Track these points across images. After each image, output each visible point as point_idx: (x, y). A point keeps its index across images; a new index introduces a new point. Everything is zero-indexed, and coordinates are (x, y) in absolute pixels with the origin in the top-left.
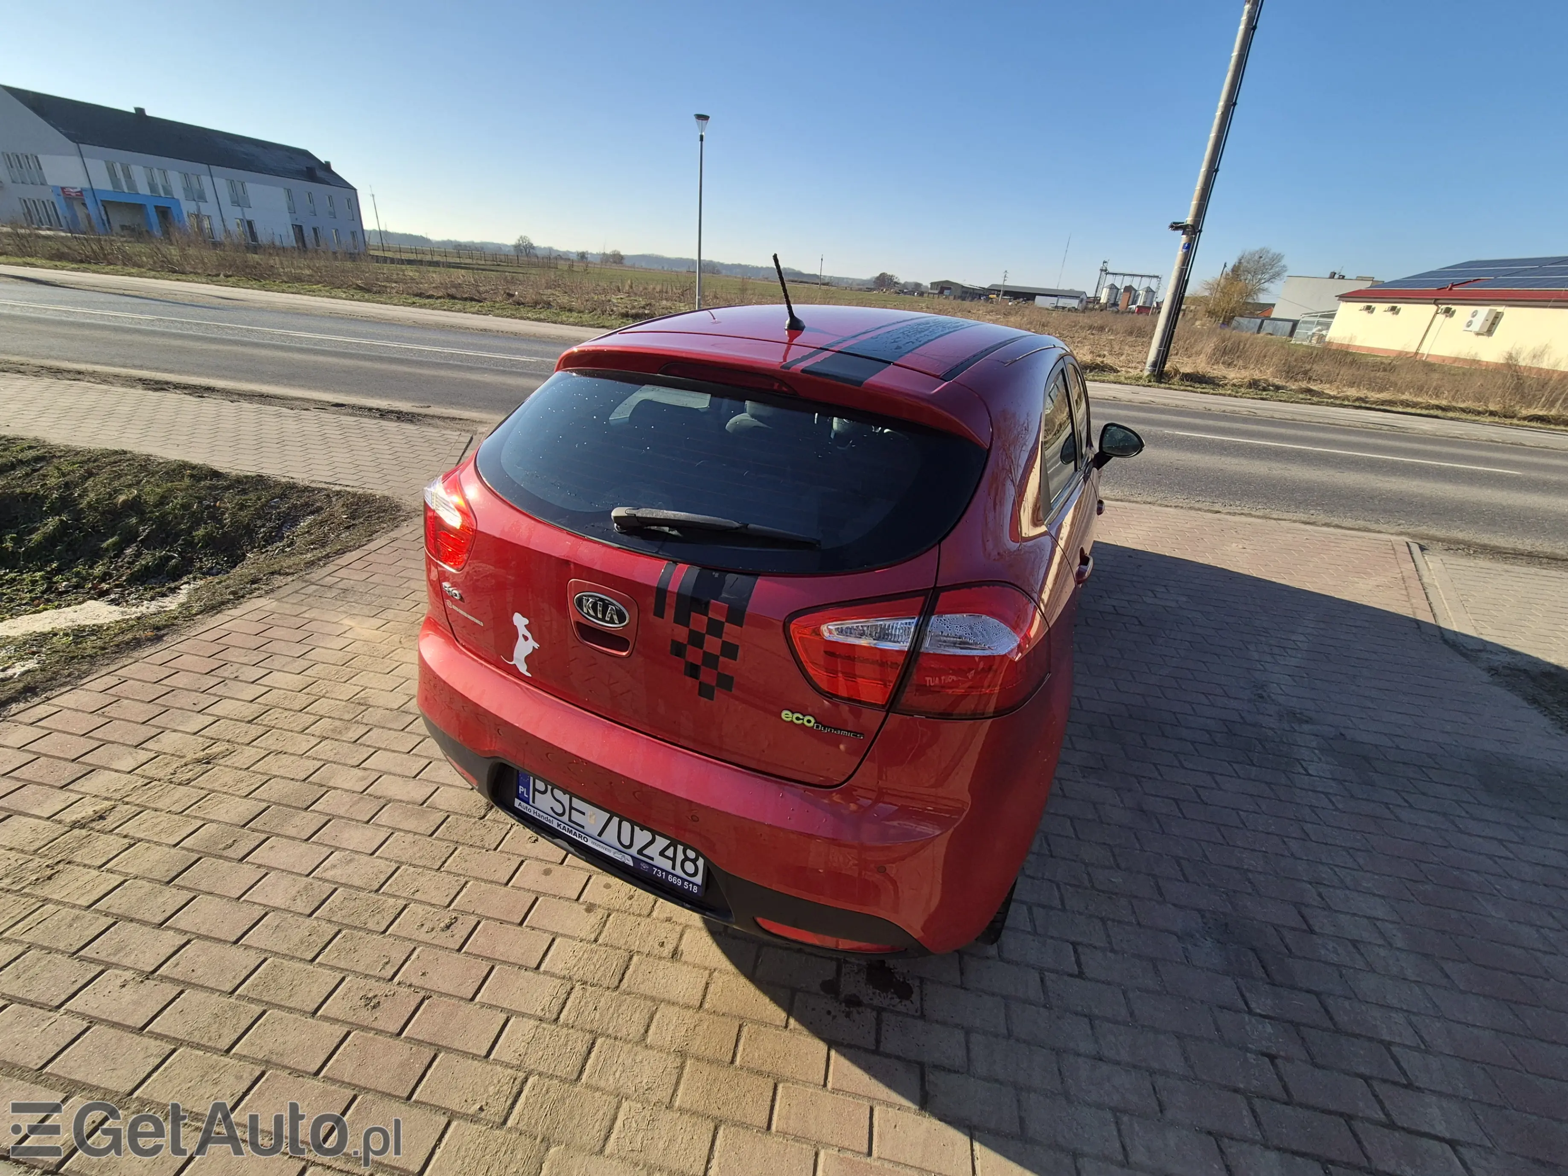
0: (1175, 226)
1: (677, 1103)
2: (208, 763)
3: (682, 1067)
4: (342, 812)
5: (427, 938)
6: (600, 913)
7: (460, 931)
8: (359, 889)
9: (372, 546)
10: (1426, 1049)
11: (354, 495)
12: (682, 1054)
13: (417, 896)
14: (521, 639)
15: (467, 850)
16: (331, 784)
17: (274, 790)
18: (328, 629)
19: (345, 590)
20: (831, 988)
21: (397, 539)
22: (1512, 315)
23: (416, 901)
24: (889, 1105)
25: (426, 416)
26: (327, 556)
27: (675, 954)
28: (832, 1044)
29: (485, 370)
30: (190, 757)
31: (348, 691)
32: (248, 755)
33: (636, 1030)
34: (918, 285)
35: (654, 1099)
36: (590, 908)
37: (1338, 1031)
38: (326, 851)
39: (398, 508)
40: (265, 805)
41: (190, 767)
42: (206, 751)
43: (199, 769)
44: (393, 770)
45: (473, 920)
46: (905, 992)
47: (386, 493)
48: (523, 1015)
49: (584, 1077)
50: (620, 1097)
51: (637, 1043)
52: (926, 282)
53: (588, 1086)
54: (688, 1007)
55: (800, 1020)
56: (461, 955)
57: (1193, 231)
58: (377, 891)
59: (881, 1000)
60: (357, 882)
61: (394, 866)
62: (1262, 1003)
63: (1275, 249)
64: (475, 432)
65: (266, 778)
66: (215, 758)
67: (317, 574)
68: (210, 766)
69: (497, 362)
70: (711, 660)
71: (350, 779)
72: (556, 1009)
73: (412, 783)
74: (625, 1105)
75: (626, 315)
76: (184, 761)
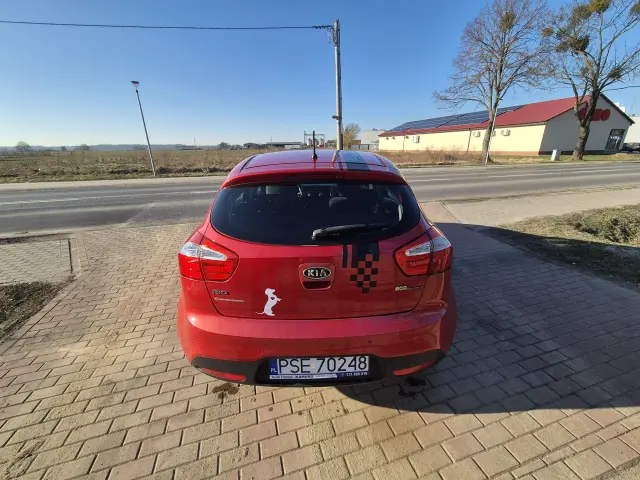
0: (334, 117)
1: (389, 460)
2: (30, 455)
3: (380, 447)
4: (145, 435)
5: (240, 464)
6: (306, 413)
7: (254, 452)
8: (187, 463)
9: (46, 308)
10: (537, 331)
11: (11, 287)
12: (376, 443)
13: (221, 449)
14: (270, 299)
15: (227, 420)
16: (126, 426)
17: (91, 447)
18: (53, 357)
19: (47, 335)
20: (402, 393)
21: (60, 301)
22: (423, 137)
23: (222, 452)
24: (447, 418)
25: (28, 237)
26: (18, 322)
27: (346, 412)
28: (417, 410)
29: (49, 209)
30: (11, 460)
31: (95, 381)
32: (55, 440)
33: (354, 445)
34: (238, 146)
35: (381, 464)
36: (300, 413)
37: (520, 336)
38: (153, 457)
39: (48, 286)
40: (92, 456)
41: (17, 464)
42: (22, 451)
43: (25, 462)
44: (157, 404)
45: (256, 444)
46: (423, 383)
47: (35, 280)
48: (309, 467)
49: (351, 472)
50: (370, 471)
51: (359, 450)
52: (242, 144)
53: (355, 476)
54: (365, 427)
55: (403, 409)
56: (263, 461)
57: (340, 118)
58: (198, 459)
59: (418, 389)
60: (183, 461)
61: (197, 444)
62: (502, 338)
63: (356, 123)
64: (69, 239)
65: (80, 444)
66: (33, 451)
67: (19, 333)
68: (33, 457)
69: (55, 203)
70: (367, 278)
71: (136, 419)
72: (320, 456)
73: (173, 406)
74: (374, 472)
75: (112, 172)
76: (10, 463)
